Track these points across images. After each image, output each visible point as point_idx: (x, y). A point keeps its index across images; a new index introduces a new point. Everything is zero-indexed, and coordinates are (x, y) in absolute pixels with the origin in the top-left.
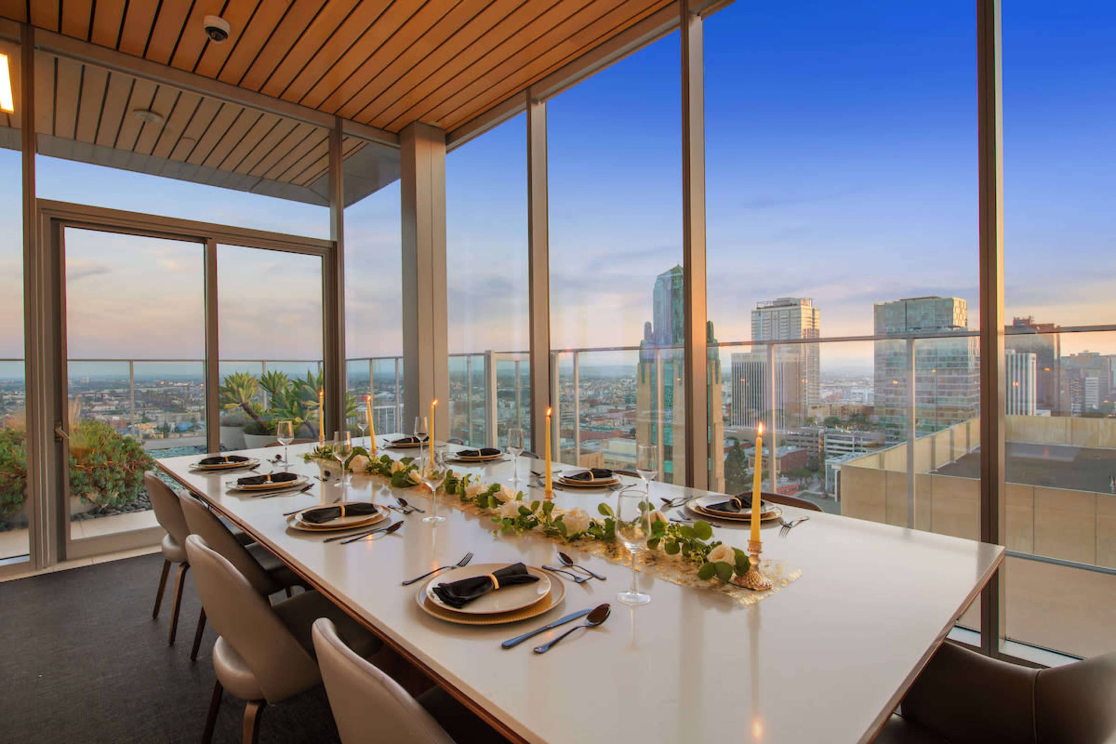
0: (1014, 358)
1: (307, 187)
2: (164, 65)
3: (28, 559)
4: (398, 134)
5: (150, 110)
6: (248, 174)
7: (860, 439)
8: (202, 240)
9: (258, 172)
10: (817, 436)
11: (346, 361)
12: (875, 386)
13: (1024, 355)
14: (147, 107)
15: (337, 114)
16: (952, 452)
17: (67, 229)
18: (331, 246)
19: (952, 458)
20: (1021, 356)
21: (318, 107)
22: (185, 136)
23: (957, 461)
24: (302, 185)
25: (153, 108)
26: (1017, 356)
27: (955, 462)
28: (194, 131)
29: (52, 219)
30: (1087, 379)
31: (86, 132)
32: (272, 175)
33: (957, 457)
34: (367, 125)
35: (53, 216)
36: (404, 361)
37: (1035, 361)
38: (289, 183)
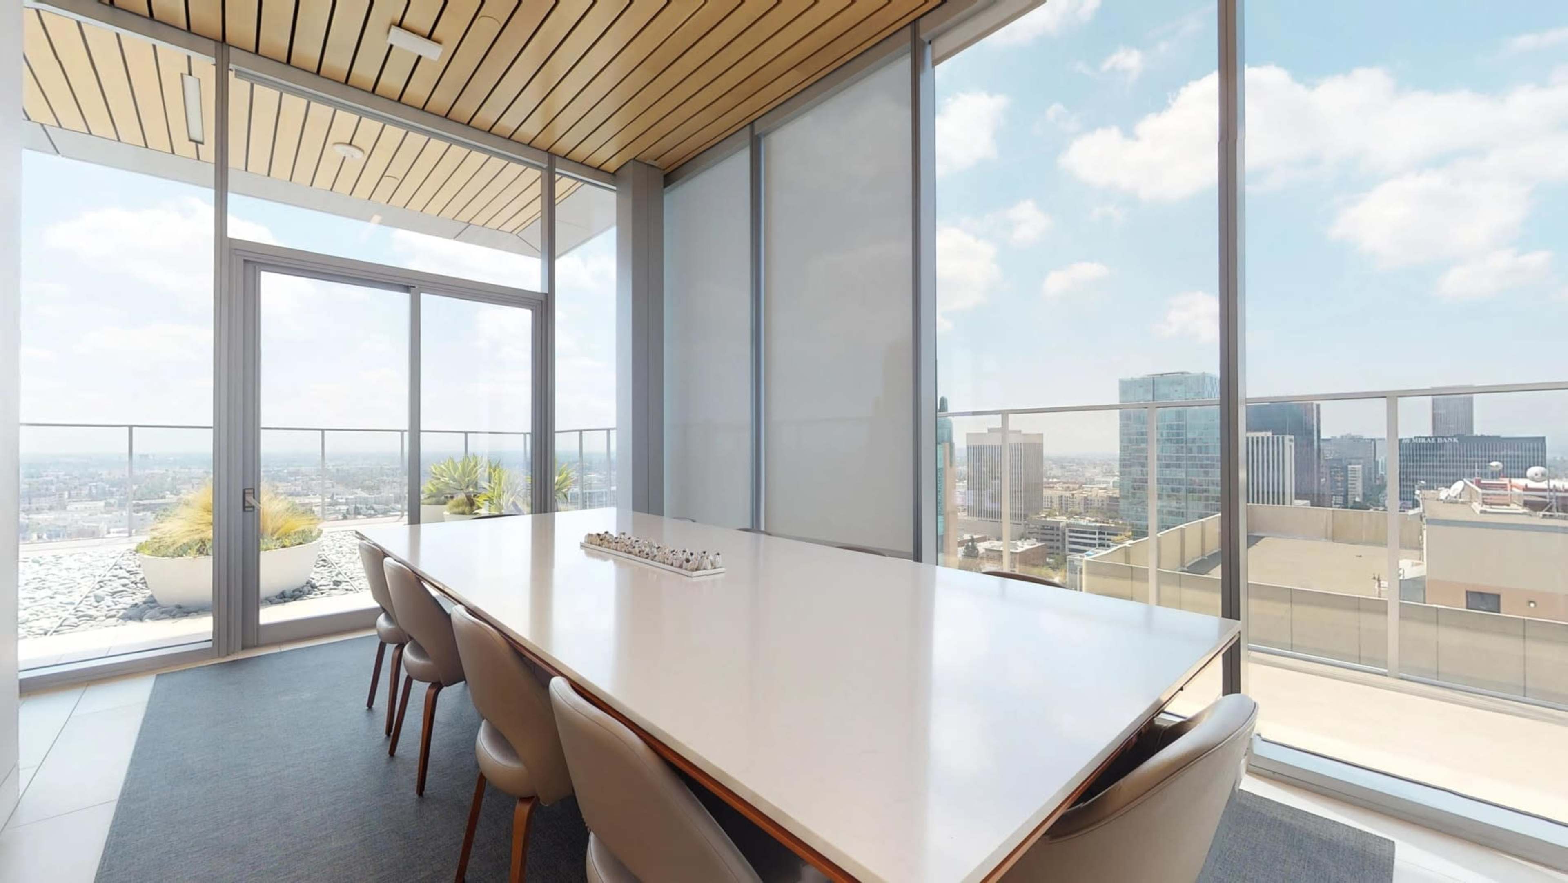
0: (1270, 439)
1: (517, 235)
2: (367, 91)
3: (210, 644)
4: (614, 174)
5: (350, 144)
6: (453, 219)
7: (1104, 534)
8: (407, 289)
9: (465, 216)
10: (1058, 529)
11: (555, 432)
12: (1121, 472)
13: (1281, 437)
14: (348, 142)
15: (550, 151)
16: (1203, 549)
17: (263, 274)
18: (543, 299)
19: (1203, 555)
20: (1278, 438)
21: (530, 143)
22: (386, 174)
23: (1209, 557)
24: (511, 232)
25: (353, 143)
26: (1273, 438)
27: (1206, 558)
28: (397, 170)
29: (245, 261)
30: (1349, 467)
31: (282, 168)
32: (480, 220)
33: (1208, 553)
34: (581, 163)
35: (246, 258)
36: (617, 435)
37: (1293, 444)
38: (497, 229)
